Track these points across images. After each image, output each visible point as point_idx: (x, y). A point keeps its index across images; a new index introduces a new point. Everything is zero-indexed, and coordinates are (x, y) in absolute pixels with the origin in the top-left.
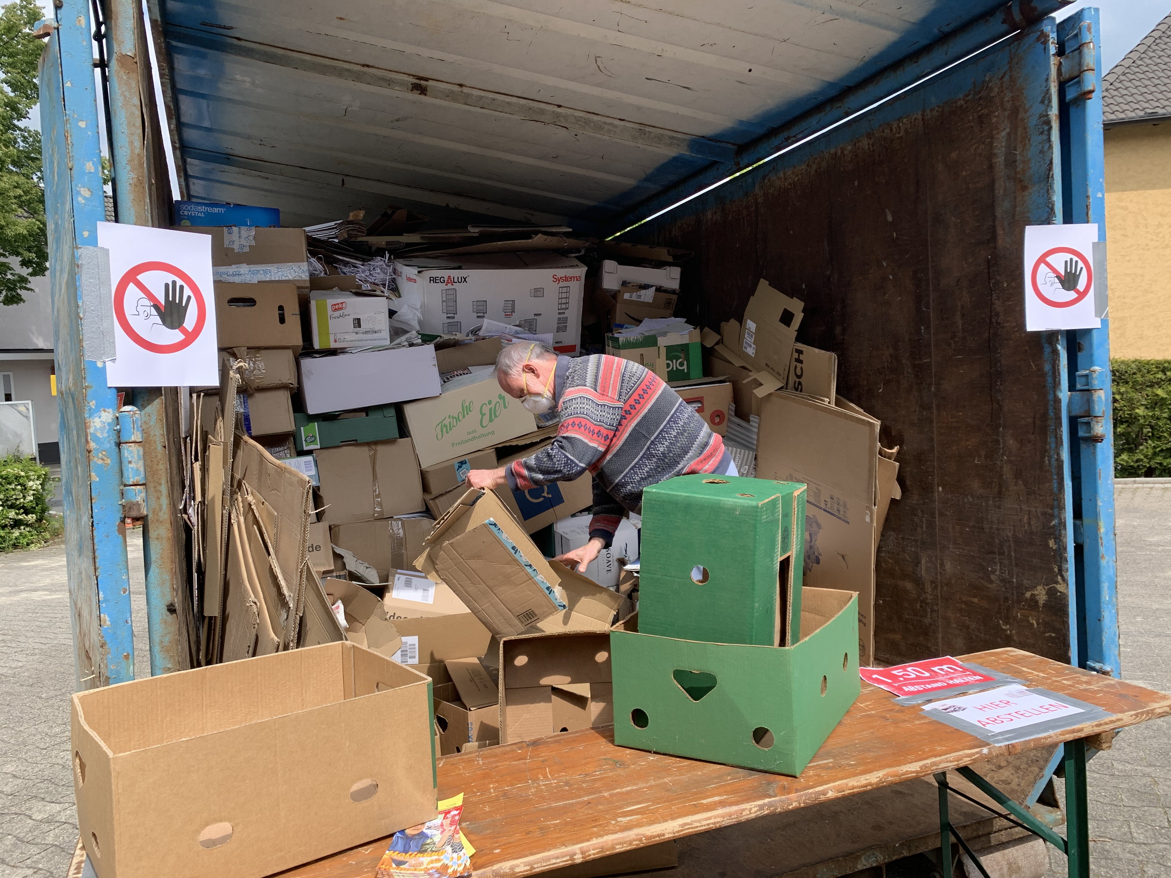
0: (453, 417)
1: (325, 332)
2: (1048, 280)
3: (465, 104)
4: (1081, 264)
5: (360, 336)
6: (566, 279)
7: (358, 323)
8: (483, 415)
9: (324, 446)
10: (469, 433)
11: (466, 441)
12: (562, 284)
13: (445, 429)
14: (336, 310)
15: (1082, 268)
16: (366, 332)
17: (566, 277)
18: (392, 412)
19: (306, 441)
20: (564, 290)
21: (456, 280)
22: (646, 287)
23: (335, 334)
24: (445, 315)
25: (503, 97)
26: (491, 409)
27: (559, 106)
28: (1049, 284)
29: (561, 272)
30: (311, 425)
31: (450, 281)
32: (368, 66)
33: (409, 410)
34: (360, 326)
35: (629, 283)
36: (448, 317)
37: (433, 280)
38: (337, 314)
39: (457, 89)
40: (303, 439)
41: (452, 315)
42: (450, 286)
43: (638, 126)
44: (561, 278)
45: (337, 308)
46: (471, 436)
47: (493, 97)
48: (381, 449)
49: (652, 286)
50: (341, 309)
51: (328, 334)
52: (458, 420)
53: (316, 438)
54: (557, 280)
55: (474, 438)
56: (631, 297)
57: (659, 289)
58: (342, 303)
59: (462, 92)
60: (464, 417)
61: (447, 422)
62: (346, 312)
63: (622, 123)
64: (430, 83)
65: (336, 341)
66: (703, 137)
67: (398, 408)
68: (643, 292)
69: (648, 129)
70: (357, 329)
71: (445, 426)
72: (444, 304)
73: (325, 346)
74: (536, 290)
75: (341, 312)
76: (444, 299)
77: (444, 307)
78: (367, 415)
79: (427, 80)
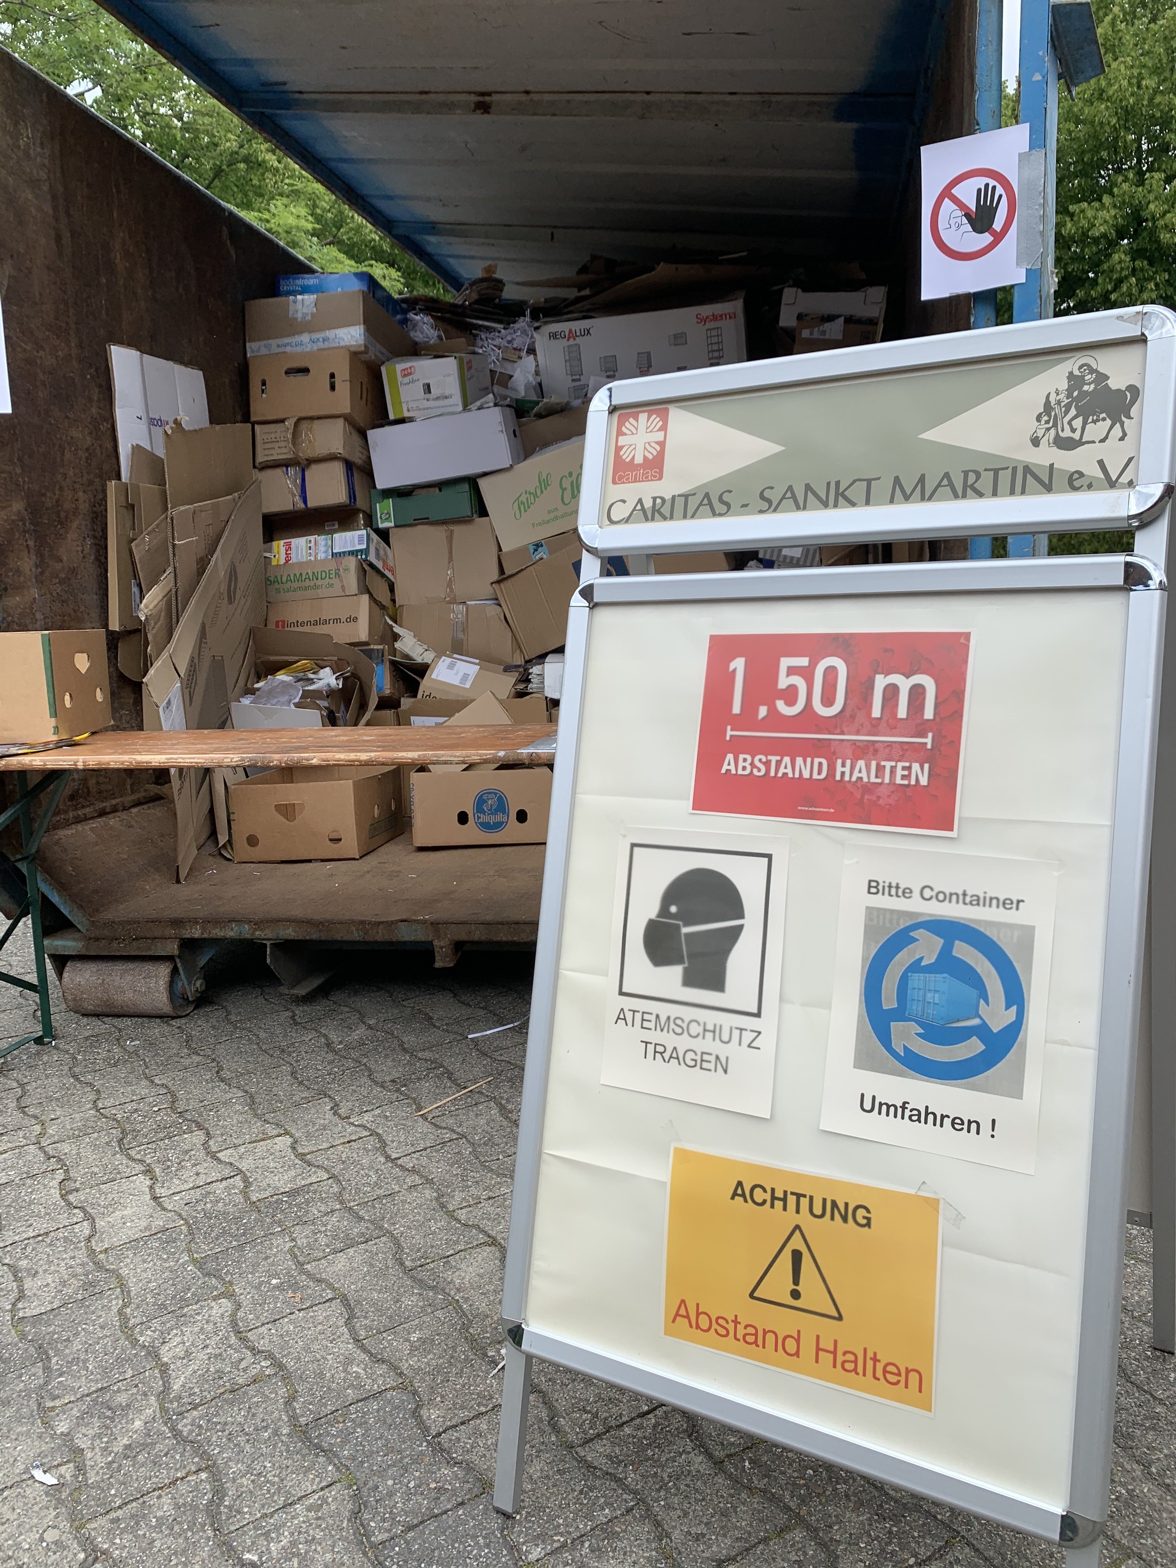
0: (530, 493)
1: (398, 403)
2: (952, 222)
3: (535, 114)
4: (1000, 190)
5: (432, 404)
6: (715, 318)
7: (428, 388)
8: (564, 490)
9: (398, 524)
10: (549, 512)
11: (548, 522)
12: (711, 325)
13: (522, 507)
14: (405, 376)
15: (1000, 196)
16: (437, 398)
17: (713, 315)
18: (466, 487)
19: (381, 518)
20: (714, 333)
21: (578, 334)
22: (830, 318)
23: (407, 402)
24: (570, 378)
25: (579, 97)
26: (572, 482)
27: (648, 93)
28: (954, 228)
29: (706, 310)
30: (386, 501)
31: (572, 335)
32: (426, 93)
33: (483, 483)
34: (430, 392)
35: (806, 315)
36: (573, 380)
37: (553, 336)
38: (406, 380)
39: (524, 98)
40: (379, 516)
41: (578, 377)
42: (572, 342)
43: (757, 98)
44: (707, 317)
45: (406, 373)
46: (552, 516)
47: (568, 98)
48: (457, 529)
49: (839, 316)
50: (411, 374)
51: (401, 403)
52: (535, 495)
53: (390, 516)
54: (703, 320)
55: (556, 518)
56: (811, 333)
57: (849, 320)
58: (410, 368)
59: (531, 100)
60: (542, 492)
61: (523, 498)
62: (415, 377)
63: (734, 97)
64: (495, 97)
65: (408, 410)
66: (855, 93)
67: (472, 482)
68: (827, 326)
69: (774, 98)
70: (427, 396)
71: (522, 503)
72: (568, 364)
73: (399, 416)
74: (676, 336)
75: (411, 377)
76: (567, 358)
77: (568, 368)
78: (440, 490)
79: (489, 94)
